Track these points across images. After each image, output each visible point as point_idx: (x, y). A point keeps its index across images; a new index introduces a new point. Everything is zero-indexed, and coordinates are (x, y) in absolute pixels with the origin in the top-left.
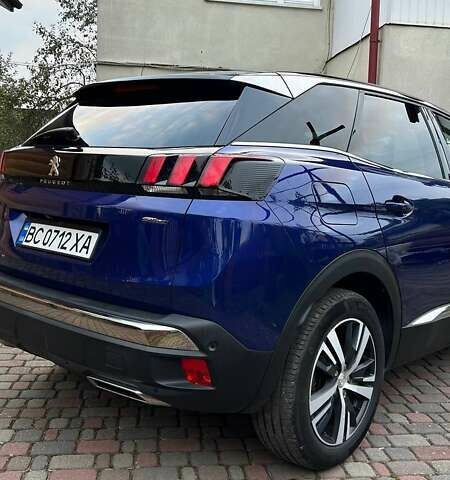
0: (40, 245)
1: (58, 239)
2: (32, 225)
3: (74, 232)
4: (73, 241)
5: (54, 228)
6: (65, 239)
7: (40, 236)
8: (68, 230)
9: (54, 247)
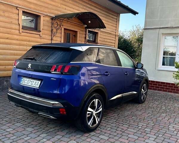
0: (26, 84)
1: (31, 83)
2: (24, 79)
3: (34, 81)
4: (34, 83)
5: (29, 80)
6: (32, 83)
7: (26, 82)
8: (33, 80)
9: (30, 84)
